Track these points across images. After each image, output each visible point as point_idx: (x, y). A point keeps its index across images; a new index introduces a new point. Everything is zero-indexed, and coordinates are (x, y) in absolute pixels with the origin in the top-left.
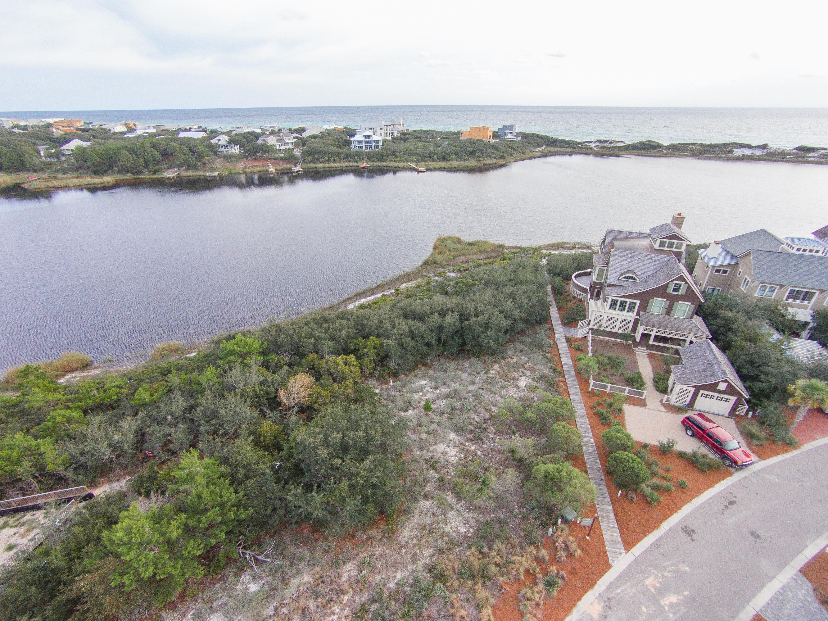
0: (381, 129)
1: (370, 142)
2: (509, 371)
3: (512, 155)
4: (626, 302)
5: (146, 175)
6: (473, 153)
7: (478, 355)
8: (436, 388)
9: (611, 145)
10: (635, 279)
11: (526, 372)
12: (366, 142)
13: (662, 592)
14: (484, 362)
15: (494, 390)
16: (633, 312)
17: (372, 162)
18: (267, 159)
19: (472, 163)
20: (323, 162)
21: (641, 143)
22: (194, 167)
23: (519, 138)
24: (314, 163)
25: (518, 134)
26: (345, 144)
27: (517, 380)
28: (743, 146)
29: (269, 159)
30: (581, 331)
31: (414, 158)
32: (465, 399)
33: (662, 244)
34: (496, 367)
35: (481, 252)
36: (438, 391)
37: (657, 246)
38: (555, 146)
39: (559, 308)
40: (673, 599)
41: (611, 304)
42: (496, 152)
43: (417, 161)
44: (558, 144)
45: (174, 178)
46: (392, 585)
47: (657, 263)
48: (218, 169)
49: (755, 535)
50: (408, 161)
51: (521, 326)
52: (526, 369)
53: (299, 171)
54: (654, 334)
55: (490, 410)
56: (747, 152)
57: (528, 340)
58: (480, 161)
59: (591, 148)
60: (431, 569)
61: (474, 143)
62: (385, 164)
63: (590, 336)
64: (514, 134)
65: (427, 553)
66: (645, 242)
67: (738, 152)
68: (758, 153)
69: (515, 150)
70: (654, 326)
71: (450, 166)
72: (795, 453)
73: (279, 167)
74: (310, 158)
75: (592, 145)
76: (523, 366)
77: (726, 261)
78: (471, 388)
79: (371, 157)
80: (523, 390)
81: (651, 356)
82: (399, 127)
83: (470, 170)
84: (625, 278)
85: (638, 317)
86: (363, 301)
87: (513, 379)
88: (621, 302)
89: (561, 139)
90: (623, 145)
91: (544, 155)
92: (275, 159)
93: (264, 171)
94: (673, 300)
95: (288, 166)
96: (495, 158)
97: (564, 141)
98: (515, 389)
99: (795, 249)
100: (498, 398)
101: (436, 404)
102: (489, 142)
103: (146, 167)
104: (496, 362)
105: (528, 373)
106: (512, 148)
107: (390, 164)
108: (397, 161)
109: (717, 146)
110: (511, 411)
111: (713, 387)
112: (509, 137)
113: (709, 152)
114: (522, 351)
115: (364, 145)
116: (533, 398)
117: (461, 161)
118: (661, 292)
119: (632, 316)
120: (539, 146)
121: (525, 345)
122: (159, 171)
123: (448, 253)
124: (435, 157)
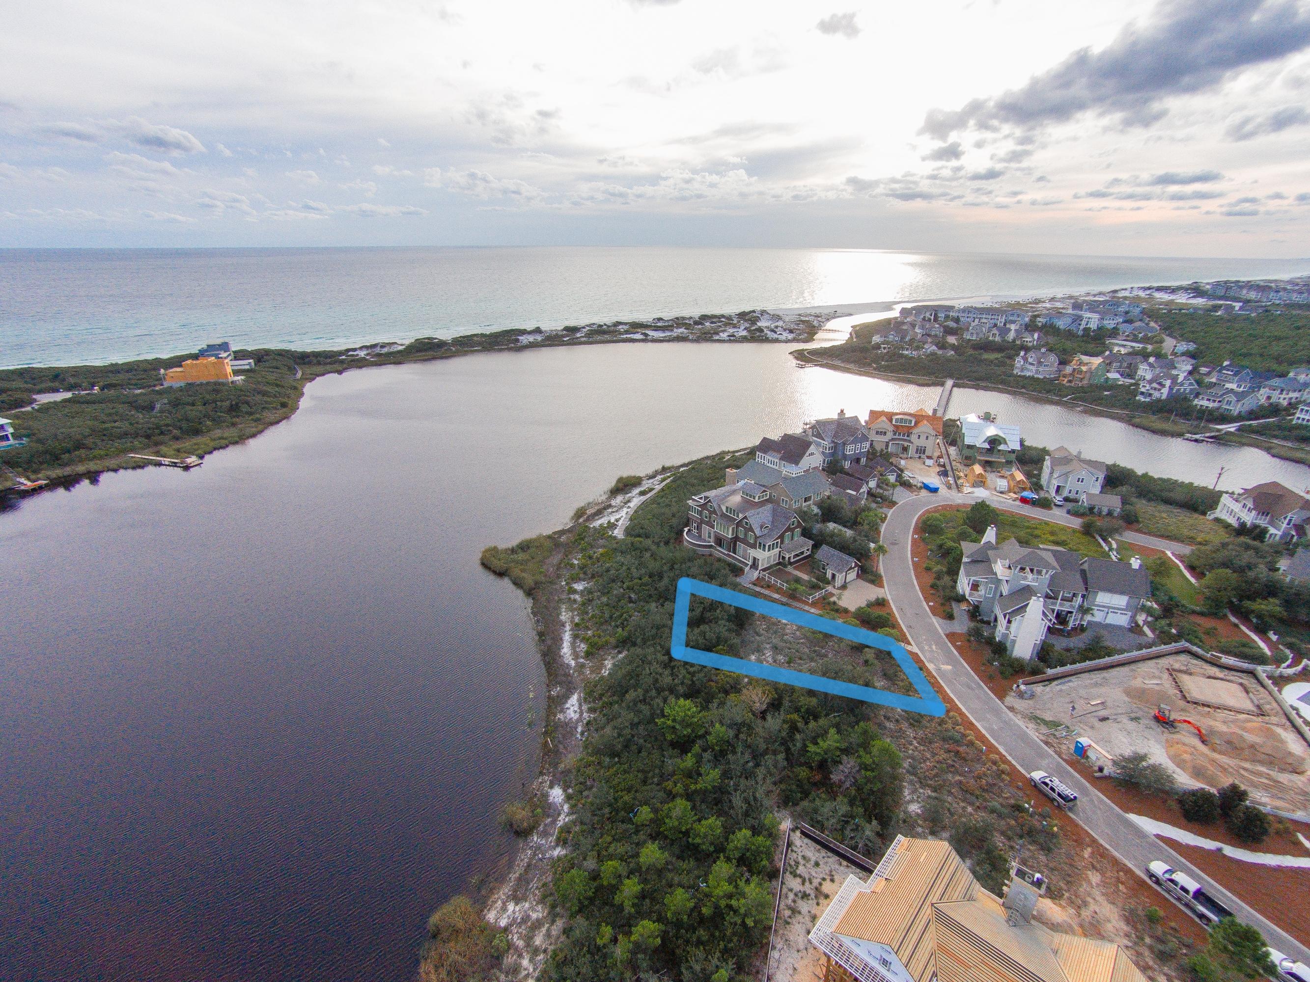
9: (385, 350)
21: (419, 342)
23: (252, 362)
30: (753, 575)
36: (768, 654)
38: (310, 363)
41: (768, 548)
44: (314, 360)
47: (770, 511)
50: (125, 450)
54: (792, 555)
56: (531, 338)
58: (256, 418)
59: (361, 358)
66: (738, 498)
70: (791, 551)
72: (884, 578)
75: (362, 354)
78: (774, 640)
80: (791, 624)
81: (796, 568)
84: (764, 528)
85: (780, 549)
90: (400, 348)
94: (793, 531)
104: (755, 621)
119: (777, 550)
124: (173, 431)
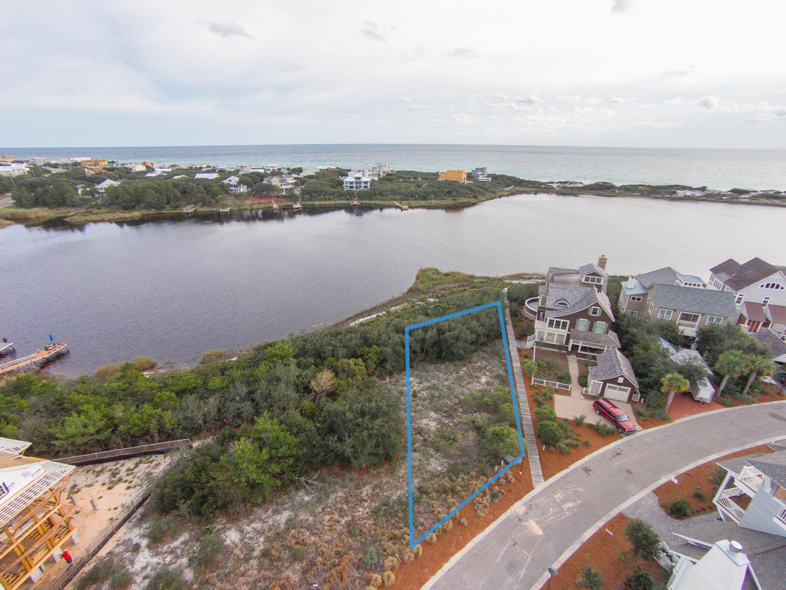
0: (369, 171)
1: (360, 183)
2: (474, 372)
3: (484, 195)
4: (560, 322)
5: (167, 211)
6: (449, 193)
7: (451, 360)
8: (421, 383)
9: (571, 186)
10: (566, 305)
11: (487, 372)
12: (356, 183)
13: (564, 502)
14: (455, 366)
15: (462, 384)
16: (565, 329)
17: (362, 200)
18: (271, 197)
19: (449, 202)
20: (320, 200)
21: (597, 184)
22: (209, 204)
23: (490, 179)
24: (311, 200)
25: (489, 176)
26: (338, 184)
27: (480, 378)
28: (684, 188)
29: (273, 197)
30: (529, 344)
31: (398, 197)
32: (441, 390)
33: (587, 279)
34: (465, 369)
35: (456, 281)
36: (422, 385)
37: (583, 281)
38: (522, 186)
39: (514, 327)
40: (571, 505)
41: (549, 323)
42: (469, 192)
43: (401, 200)
44: (525, 184)
45: (191, 213)
46: (395, 498)
47: (583, 293)
48: (229, 206)
49: (629, 472)
50: (393, 200)
51: (483, 339)
52: (486, 371)
53: (299, 208)
54: (580, 345)
55: (459, 398)
56: (689, 193)
57: (488, 349)
58: (455, 200)
59: (554, 188)
60: (419, 489)
61: (450, 184)
62: (373, 202)
63: (535, 347)
64: (486, 175)
65: (416, 481)
66: (576, 277)
67: (681, 193)
68: (698, 194)
69: (486, 190)
70: (580, 339)
71: (429, 204)
72: (668, 425)
73: (281, 204)
74: (308, 196)
75: (555, 186)
76: (485, 369)
77: (640, 291)
78: (446, 383)
79: (361, 196)
80: (483, 385)
81: (579, 362)
82: (384, 168)
83: (448, 208)
84: (559, 304)
85: (569, 333)
86: (362, 320)
87: (476, 377)
88: (557, 321)
89: (527, 180)
90: (581, 185)
91: (512, 194)
92: (278, 197)
93: (268, 208)
94: (593, 320)
95: (289, 203)
96: (469, 197)
97: (529, 182)
98: (478, 384)
99: (684, 283)
100: (465, 390)
101: (421, 394)
102: (464, 183)
103: (168, 203)
104: (464, 366)
105: (488, 373)
106: (484, 188)
107: (377, 202)
108: (383, 200)
109: (663, 187)
110: (474, 398)
111: (614, 381)
112: (481, 178)
113: (656, 193)
114: (484, 358)
115: (354, 185)
116: (490, 390)
117: (439, 200)
118: (584, 314)
119: (565, 332)
120: (507, 186)
121: (487, 354)
122: (178, 207)
123: (428, 282)
124: (417, 196)
